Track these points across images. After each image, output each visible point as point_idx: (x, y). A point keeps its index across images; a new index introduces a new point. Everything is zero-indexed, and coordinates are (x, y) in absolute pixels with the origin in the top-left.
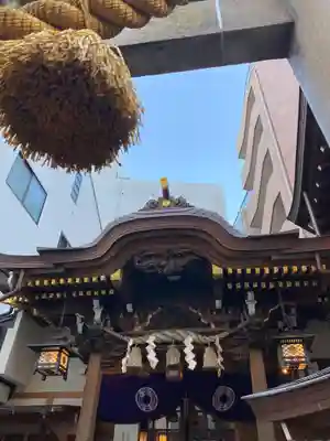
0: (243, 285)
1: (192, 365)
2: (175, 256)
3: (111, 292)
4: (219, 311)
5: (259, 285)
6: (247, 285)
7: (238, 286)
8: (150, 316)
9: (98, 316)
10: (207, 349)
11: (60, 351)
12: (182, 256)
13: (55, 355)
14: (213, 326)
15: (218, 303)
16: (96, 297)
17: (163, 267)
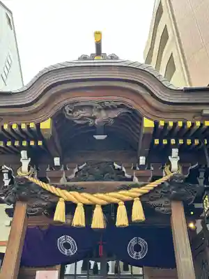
0: (169, 142)
2: (106, 109)
3: (40, 143)
4: (142, 167)
5: (185, 142)
6: (173, 141)
7: (165, 142)
8: (76, 170)
12: (113, 108)
14: (136, 180)
15: (142, 160)
16: (24, 148)
17: (94, 118)
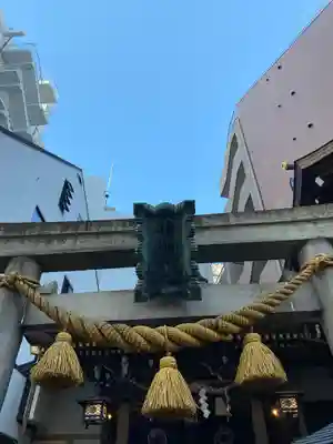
1: (207, 413)
4: (225, 366)
9: (125, 370)
10: (217, 399)
11: (102, 404)
13: (98, 407)
14: (221, 379)
15: (225, 359)
16: (125, 355)
